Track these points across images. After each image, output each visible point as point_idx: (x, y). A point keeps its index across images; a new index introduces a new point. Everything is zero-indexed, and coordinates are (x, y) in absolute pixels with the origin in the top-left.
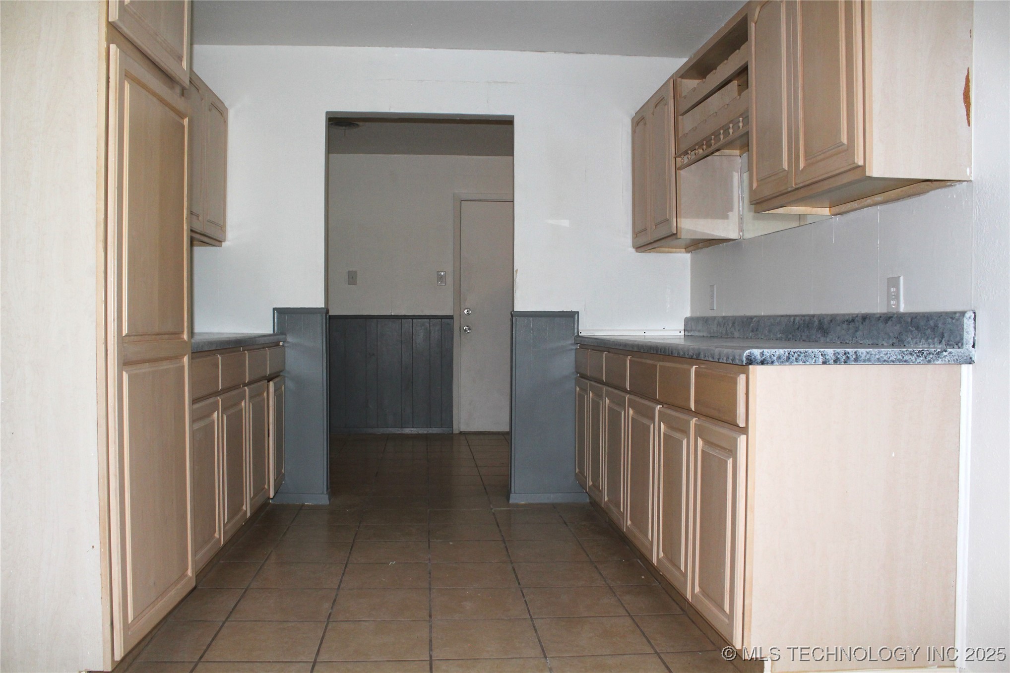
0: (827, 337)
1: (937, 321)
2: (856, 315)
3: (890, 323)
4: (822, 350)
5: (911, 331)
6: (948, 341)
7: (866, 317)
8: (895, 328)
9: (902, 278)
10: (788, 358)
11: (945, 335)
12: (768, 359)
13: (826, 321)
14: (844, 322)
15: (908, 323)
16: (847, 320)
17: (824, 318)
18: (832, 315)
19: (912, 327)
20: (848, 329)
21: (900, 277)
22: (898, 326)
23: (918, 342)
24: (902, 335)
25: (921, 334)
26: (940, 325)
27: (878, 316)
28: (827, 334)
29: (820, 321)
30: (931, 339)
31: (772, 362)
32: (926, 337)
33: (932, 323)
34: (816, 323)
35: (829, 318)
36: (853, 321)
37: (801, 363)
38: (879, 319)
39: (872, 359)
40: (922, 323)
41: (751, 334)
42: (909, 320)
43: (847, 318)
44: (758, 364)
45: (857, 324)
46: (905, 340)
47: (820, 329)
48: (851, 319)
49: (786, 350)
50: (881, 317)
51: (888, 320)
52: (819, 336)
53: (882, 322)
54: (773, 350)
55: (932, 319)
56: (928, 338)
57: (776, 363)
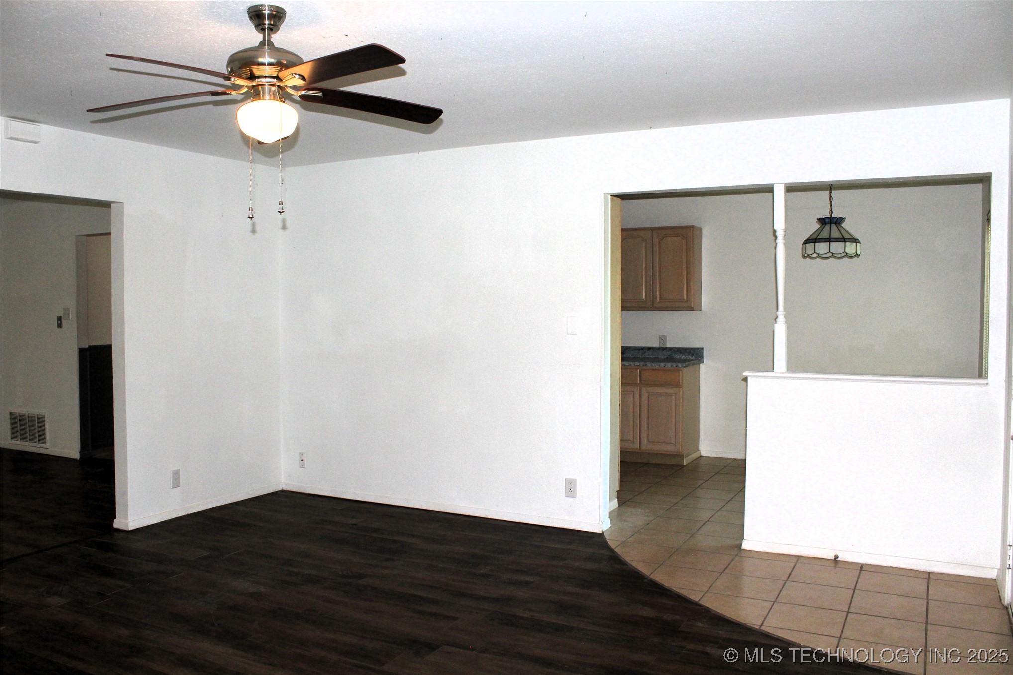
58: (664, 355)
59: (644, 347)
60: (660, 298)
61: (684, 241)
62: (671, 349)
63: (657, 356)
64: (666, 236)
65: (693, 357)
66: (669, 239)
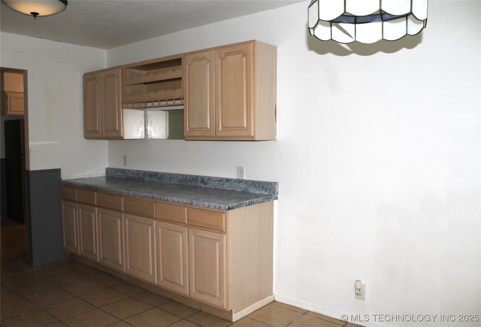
0: (206, 185)
1: (264, 185)
2: (222, 179)
3: (241, 184)
4: (246, 201)
5: (252, 187)
6: (269, 192)
7: (228, 180)
8: (244, 185)
9: (244, 168)
10: (238, 206)
11: (268, 190)
12: (233, 207)
13: (206, 180)
14: (216, 181)
15: (250, 184)
16: (218, 180)
17: (204, 178)
18: (209, 177)
19: (252, 186)
20: (219, 184)
21: (244, 167)
22: (245, 185)
23: (255, 191)
24: (247, 188)
25: (257, 188)
26: (265, 186)
27: (235, 180)
28: (207, 184)
29: (202, 179)
30: (261, 190)
31: (234, 208)
32: (259, 190)
33: (261, 185)
34: (200, 179)
35: (207, 178)
36: (221, 181)
37: (241, 207)
38: (236, 182)
39: (257, 202)
40: (257, 185)
41: (157, 180)
42: (251, 183)
43: (218, 179)
44: (231, 209)
45: (223, 182)
46: (249, 190)
47: (202, 182)
48: (220, 180)
49: (237, 203)
50: (236, 181)
51: (240, 182)
52: (201, 185)
53: (237, 183)
54: (234, 204)
55: (261, 184)
56: (260, 190)
57: (235, 208)
58: (241, 188)
59: (223, 179)
60: (222, 127)
61: (244, 59)
62: (246, 182)
63: (234, 189)
64: (227, 54)
65: (267, 193)
66: (230, 57)
